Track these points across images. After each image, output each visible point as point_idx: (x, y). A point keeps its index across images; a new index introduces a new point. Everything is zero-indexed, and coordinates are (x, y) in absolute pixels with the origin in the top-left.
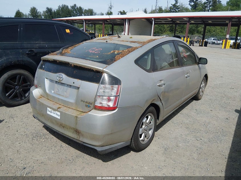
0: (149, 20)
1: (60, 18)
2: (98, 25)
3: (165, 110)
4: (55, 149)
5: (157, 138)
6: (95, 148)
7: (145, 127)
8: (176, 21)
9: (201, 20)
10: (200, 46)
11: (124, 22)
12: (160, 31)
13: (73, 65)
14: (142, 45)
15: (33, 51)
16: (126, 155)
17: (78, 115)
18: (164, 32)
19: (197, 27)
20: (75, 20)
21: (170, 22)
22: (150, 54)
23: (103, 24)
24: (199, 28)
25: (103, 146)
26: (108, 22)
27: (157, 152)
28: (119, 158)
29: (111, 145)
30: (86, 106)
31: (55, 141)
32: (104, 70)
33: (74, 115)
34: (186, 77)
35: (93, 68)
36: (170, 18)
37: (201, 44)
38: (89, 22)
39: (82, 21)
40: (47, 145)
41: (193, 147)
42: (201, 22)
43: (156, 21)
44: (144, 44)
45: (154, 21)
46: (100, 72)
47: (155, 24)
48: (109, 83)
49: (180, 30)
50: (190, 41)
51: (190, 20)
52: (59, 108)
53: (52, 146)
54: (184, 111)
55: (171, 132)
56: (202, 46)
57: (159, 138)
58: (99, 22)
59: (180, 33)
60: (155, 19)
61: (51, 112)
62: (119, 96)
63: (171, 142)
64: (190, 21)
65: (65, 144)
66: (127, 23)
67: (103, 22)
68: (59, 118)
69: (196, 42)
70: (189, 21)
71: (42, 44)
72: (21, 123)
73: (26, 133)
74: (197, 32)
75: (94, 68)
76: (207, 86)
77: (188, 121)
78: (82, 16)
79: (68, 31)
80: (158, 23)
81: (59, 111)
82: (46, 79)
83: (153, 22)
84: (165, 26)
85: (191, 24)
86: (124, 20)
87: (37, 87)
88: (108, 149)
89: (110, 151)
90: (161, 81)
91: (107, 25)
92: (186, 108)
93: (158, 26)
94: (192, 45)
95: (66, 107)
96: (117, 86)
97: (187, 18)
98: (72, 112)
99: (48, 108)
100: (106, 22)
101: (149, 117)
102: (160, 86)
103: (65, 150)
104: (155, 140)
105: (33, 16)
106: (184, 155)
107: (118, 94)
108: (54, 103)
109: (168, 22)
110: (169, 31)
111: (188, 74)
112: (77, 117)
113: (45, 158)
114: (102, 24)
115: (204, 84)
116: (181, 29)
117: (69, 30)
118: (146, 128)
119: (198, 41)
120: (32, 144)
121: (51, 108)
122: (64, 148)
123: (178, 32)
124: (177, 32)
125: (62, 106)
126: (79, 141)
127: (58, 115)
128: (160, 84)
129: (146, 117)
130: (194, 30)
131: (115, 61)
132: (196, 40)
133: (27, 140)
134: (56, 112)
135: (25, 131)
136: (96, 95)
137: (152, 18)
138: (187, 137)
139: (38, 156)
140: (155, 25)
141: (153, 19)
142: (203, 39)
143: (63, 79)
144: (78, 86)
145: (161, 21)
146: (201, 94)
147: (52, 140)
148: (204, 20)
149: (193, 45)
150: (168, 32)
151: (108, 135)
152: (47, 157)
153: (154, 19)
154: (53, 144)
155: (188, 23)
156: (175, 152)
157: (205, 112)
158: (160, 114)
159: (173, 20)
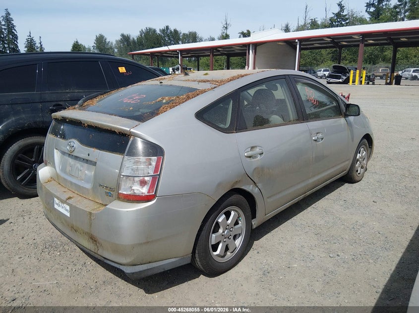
0: (290, 43)
1: (143, 50)
2: (204, 58)
3: (269, 200)
4: (72, 269)
5: (256, 252)
6: (121, 267)
7: (224, 232)
8: (339, 42)
9: (386, 38)
10: (387, 84)
11: (246, 50)
12: (315, 62)
13: (86, 125)
14: (216, 86)
15: (61, 105)
16: (189, 282)
17: (94, 210)
18: (322, 62)
19: (382, 51)
20: (166, 52)
21: (330, 45)
22: (232, 101)
23: (211, 55)
24: (385, 52)
25: (135, 265)
26: (219, 51)
27: (247, 279)
28: (176, 287)
29: (150, 263)
30: (107, 194)
31: (77, 255)
32: (132, 130)
33: (88, 210)
34: (316, 140)
35: (114, 127)
36: (329, 37)
37: (388, 81)
38: (188, 54)
39: (176, 53)
40: (63, 261)
41: (318, 269)
42: (386, 41)
43: (302, 44)
44: (222, 83)
45: (298, 43)
46: (126, 134)
47: (301, 49)
48: (143, 153)
49: (350, 57)
50: (366, 76)
51: (366, 39)
52: (70, 198)
53: (69, 263)
54: (322, 203)
55: (285, 242)
56: (390, 83)
57: (258, 253)
58: (204, 53)
59: (351, 62)
60: (301, 40)
61: (59, 206)
62: (159, 175)
63: (280, 260)
64: (366, 41)
65: (91, 260)
66: (251, 51)
67: (210, 52)
68: (68, 215)
69: (381, 78)
70: (362, 41)
71: (76, 94)
72: (33, 225)
73: (35, 241)
74: (384, 60)
75: (116, 128)
76: (374, 155)
77: (322, 222)
78: (179, 44)
79: (122, 70)
80: (308, 46)
81: (68, 204)
82: (55, 150)
83: (298, 46)
84: (323, 51)
85: (366, 45)
86: (246, 46)
87: (46, 165)
88: (144, 270)
89: (150, 273)
90: (252, 148)
91: (220, 57)
92: (327, 197)
93: (311, 52)
94: (371, 83)
95: (80, 197)
96: (156, 158)
97: (359, 36)
98: (86, 205)
99: (55, 199)
100: (215, 52)
101: (233, 213)
102: (250, 157)
103: (88, 270)
104: (251, 256)
105: (101, 50)
106: (297, 284)
107: (157, 172)
108: (66, 190)
109: (325, 45)
110: (331, 60)
111: (320, 135)
112: (90, 213)
113: (52, 283)
114: (209, 56)
115: (365, 153)
116: (352, 56)
117: (124, 68)
118: (226, 232)
119: (384, 75)
120: (39, 259)
121: (58, 198)
122: (88, 268)
123: (348, 62)
124: (346, 61)
125: (75, 195)
126: (98, 255)
127: (67, 210)
128: (250, 153)
129: (224, 213)
130: (377, 57)
131: (157, 114)
132: (382, 74)
133: (33, 253)
134: (65, 205)
135: (36, 237)
136: (120, 174)
137: (295, 39)
138: (311, 251)
139: (42, 280)
140: (302, 52)
141: (297, 41)
142: (393, 71)
143: (75, 149)
144: (95, 160)
145: (313, 44)
146: (359, 172)
147: (72, 254)
148: (391, 38)
149: (373, 84)
150: (329, 62)
151: (140, 244)
152: (56, 282)
153: (299, 40)
154: (72, 260)
155: (361, 45)
156: (281, 277)
157: (361, 204)
158: (257, 208)
159: (335, 40)
